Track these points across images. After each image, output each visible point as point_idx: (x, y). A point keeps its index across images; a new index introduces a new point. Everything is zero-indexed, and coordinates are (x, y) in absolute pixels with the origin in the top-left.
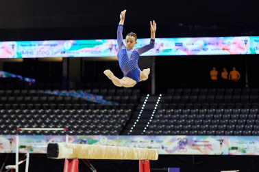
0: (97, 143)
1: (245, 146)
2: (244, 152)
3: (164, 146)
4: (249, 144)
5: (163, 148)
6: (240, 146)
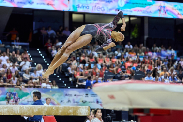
0: (28, 97)
3: (99, 101)
5: (98, 102)
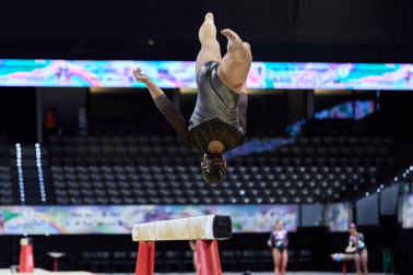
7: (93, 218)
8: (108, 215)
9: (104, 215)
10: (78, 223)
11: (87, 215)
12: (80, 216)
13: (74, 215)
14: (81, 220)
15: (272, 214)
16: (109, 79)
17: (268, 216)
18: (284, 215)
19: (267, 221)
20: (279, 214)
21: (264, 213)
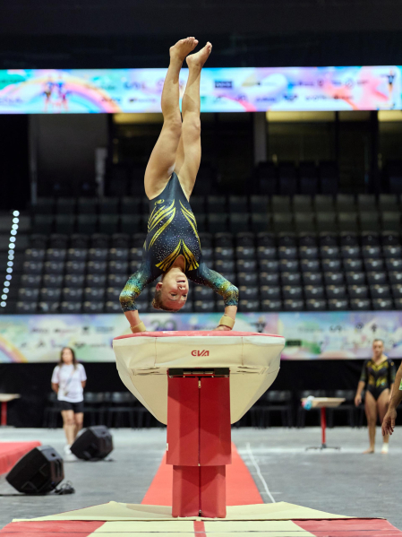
1: (319, 337)
2: (318, 351)
4: (327, 333)
6: (307, 338)
7: (68, 335)
8: (92, 330)
9: (86, 329)
10: (41, 344)
11: (57, 331)
12: (45, 331)
13: (35, 330)
14: (46, 338)
15: (374, 328)
16: (132, 100)
17: (367, 330)
18: (395, 329)
19: (364, 338)
20: (386, 328)
21: (360, 326)
